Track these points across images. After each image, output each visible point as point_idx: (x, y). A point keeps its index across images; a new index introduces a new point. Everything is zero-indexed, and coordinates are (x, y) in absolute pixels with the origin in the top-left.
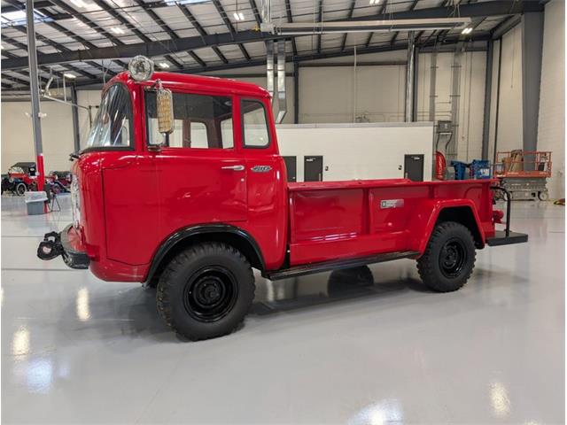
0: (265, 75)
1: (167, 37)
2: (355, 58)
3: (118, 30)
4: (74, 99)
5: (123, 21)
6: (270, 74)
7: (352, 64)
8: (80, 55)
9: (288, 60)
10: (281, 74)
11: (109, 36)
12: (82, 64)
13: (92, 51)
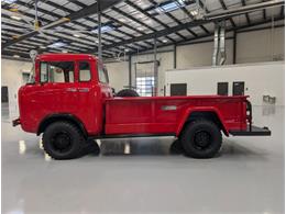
0: (213, 40)
1: (163, 28)
2: (273, 24)
3: (141, 29)
4: (130, 60)
5: (143, 24)
6: (216, 39)
7: (270, 27)
8: (129, 41)
9: (226, 31)
10: (223, 39)
11: (138, 31)
12: (130, 45)
13: (134, 39)
